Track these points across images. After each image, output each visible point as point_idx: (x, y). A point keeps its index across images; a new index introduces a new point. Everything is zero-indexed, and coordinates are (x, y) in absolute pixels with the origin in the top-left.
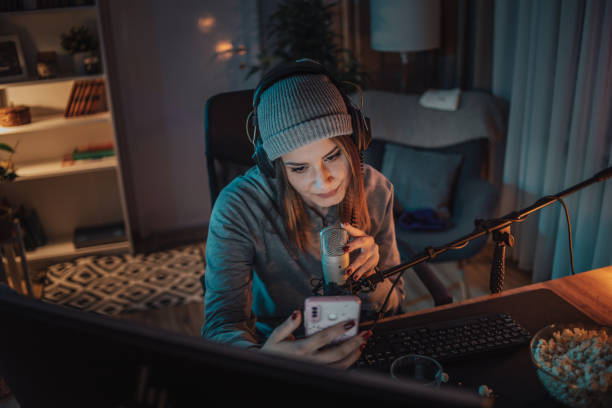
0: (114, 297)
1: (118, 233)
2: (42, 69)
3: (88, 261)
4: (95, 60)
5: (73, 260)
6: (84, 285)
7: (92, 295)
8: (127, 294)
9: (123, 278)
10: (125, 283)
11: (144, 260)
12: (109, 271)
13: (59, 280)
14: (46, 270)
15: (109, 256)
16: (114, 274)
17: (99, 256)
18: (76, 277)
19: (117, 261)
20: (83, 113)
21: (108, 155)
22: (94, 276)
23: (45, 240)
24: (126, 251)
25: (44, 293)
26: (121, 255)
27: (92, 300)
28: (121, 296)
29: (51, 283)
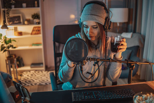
0: (38, 81)
1: (41, 65)
2: (26, 22)
3: (33, 72)
4: (39, 21)
5: (29, 71)
6: (31, 77)
7: (32, 80)
8: (41, 81)
9: (41, 77)
10: (41, 78)
11: (47, 73)
12: (38, 74)
13: (25, 75)
14: (22, 73)
15: (38, 71)
16: (39, 76)
17: (36, 70)
18: (30, 75)
19: (40, 72)
20: (35, 34)
21: (41, 45)
22: (34, 75)
23: (24, 65)
24: (43, 70)
25: (21, 78)
26: (42, 71)
27: (32, 81)
28: (40, 81)
29: (23, 76)
